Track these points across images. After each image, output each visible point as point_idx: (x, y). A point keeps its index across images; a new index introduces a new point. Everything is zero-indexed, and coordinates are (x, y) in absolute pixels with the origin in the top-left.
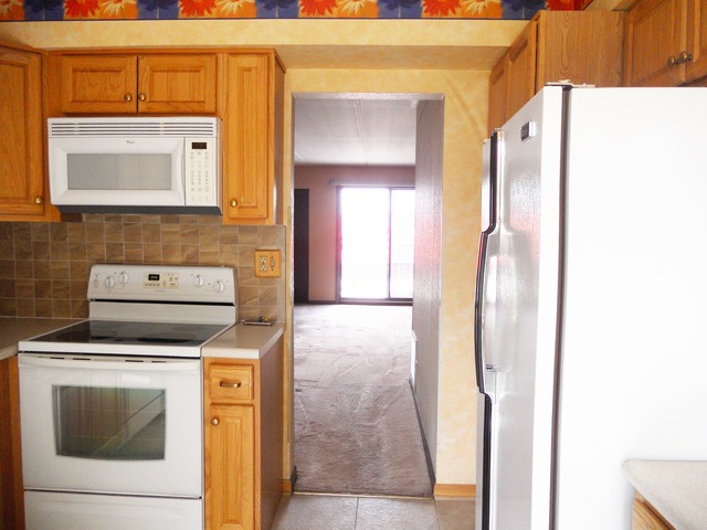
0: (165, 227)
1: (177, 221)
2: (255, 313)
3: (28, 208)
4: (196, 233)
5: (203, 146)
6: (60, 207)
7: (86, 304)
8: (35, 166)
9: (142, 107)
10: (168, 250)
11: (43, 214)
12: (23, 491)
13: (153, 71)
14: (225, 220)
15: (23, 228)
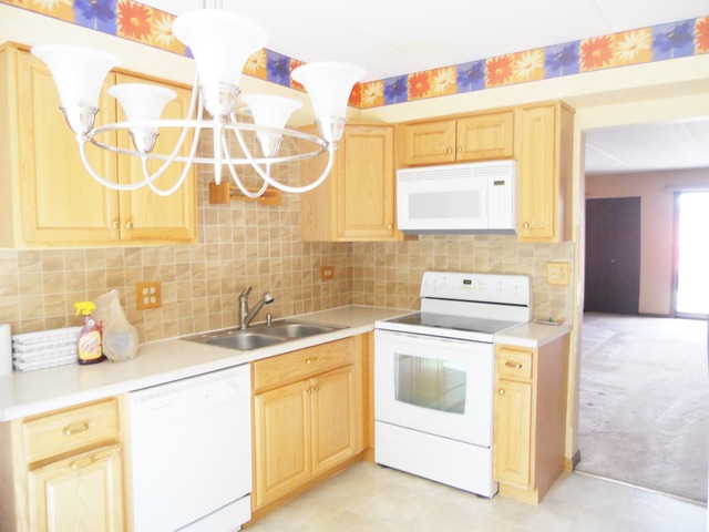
0: (477, 244)
1: (486, 239)
2: (547, 315)
3: (383, 232)
4: (500, 248)
5: (502, 183)
6: (403, 231)
7: (419, 300)
8: (389, 204)
9: (459, 157)
10: (479, 261)
11: (393, 236)
12: (374, 420)
13: (467, 129)
14: (520, 239)
15: (380, 245)
